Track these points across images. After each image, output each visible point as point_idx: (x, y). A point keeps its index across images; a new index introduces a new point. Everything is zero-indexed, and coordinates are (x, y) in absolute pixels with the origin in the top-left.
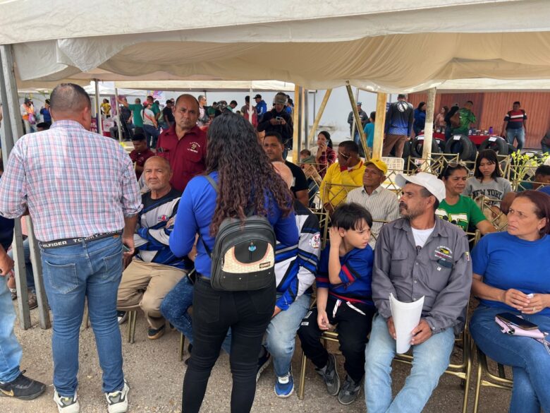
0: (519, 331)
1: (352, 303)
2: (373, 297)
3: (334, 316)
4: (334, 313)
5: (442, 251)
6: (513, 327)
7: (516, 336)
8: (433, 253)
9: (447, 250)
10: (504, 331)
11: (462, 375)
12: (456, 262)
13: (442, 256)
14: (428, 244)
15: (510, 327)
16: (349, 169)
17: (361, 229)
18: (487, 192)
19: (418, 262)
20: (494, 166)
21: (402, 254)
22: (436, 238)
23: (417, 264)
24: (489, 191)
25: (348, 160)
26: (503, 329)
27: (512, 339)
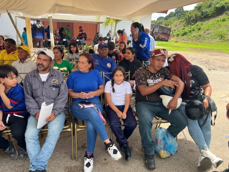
0: (86, 106)
1: (16, 114)
2: (27, 108)
3: (7, 122)
4: (7, 121)
5: (54, 82)
6: (84, 105)
7: (85, 108)
8: (51, 83)
9: (56, 81)
10: (81, 108)
11: (69, 130)
12: (61, 85)
13: (55, 83)
14: (47, 80)
15: (83, 106)
16: (12, 52)
17: (11, 77)
18: (75, 59)
19: (44, 88)
20: (76, 48)
21: (36, 86)
22: (51, 76)
23: (44, 89)
24: (75, 58)
25: (11, 48)
26: (81, 107)
27: (84, 110)
